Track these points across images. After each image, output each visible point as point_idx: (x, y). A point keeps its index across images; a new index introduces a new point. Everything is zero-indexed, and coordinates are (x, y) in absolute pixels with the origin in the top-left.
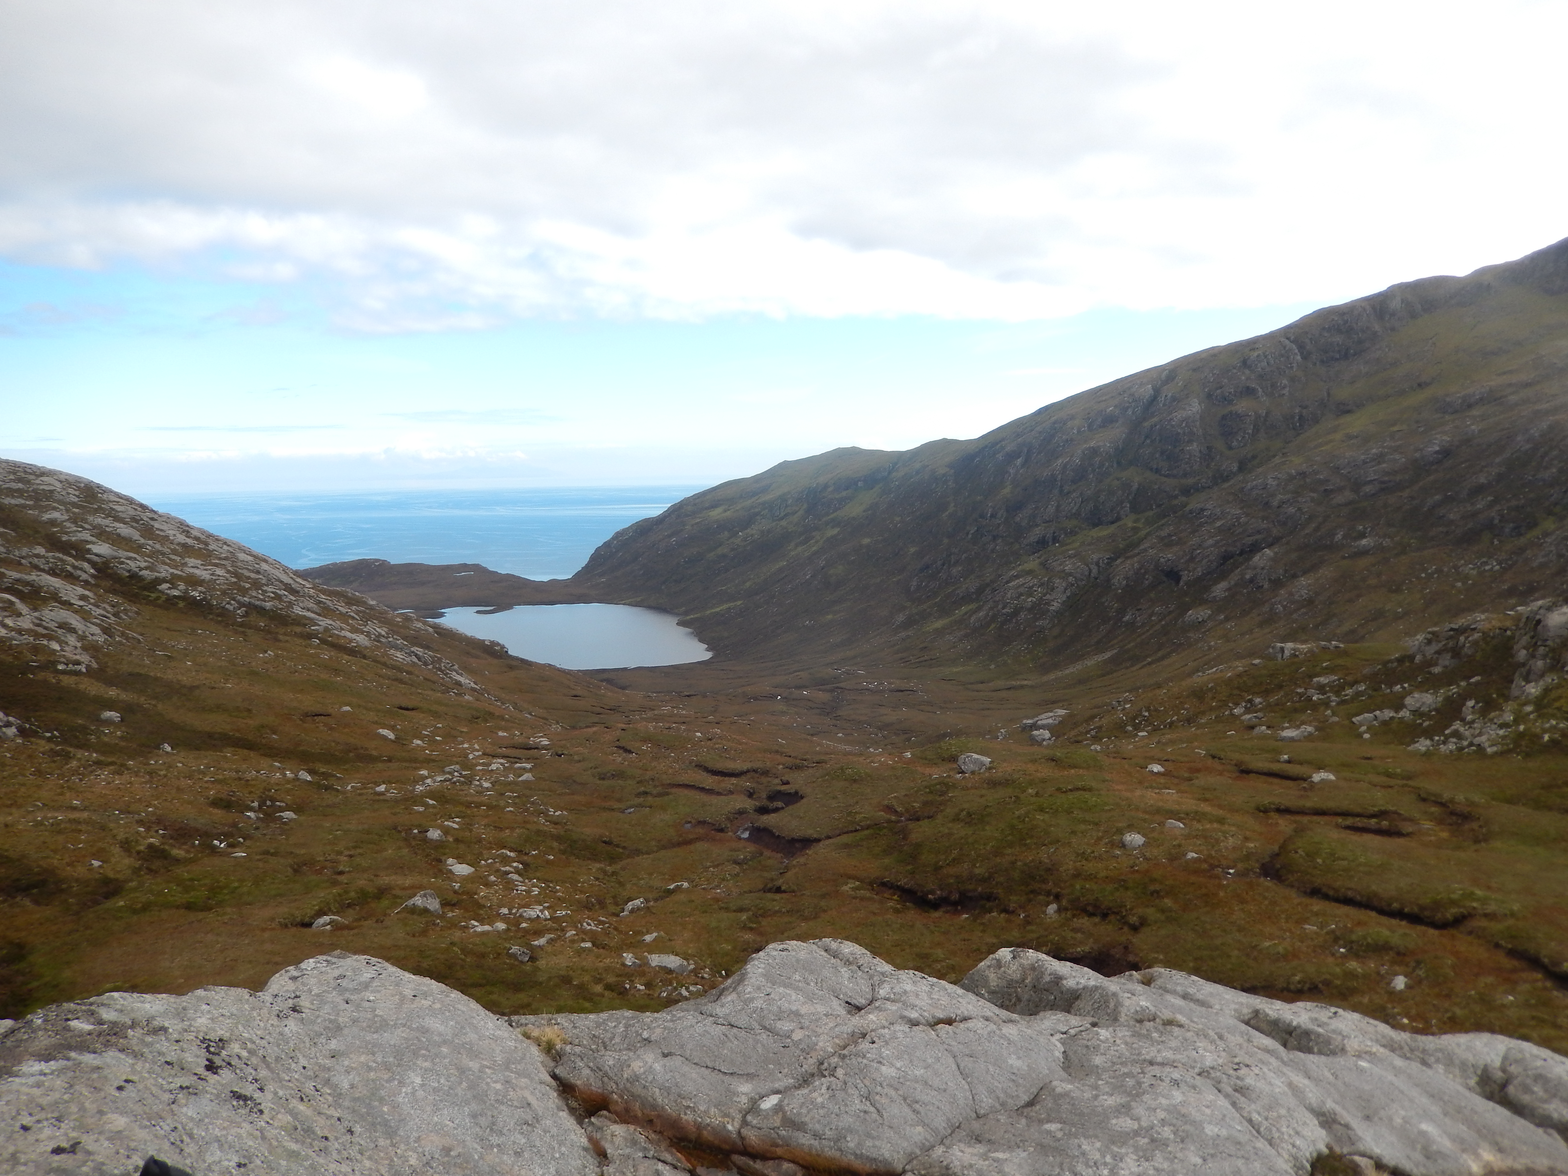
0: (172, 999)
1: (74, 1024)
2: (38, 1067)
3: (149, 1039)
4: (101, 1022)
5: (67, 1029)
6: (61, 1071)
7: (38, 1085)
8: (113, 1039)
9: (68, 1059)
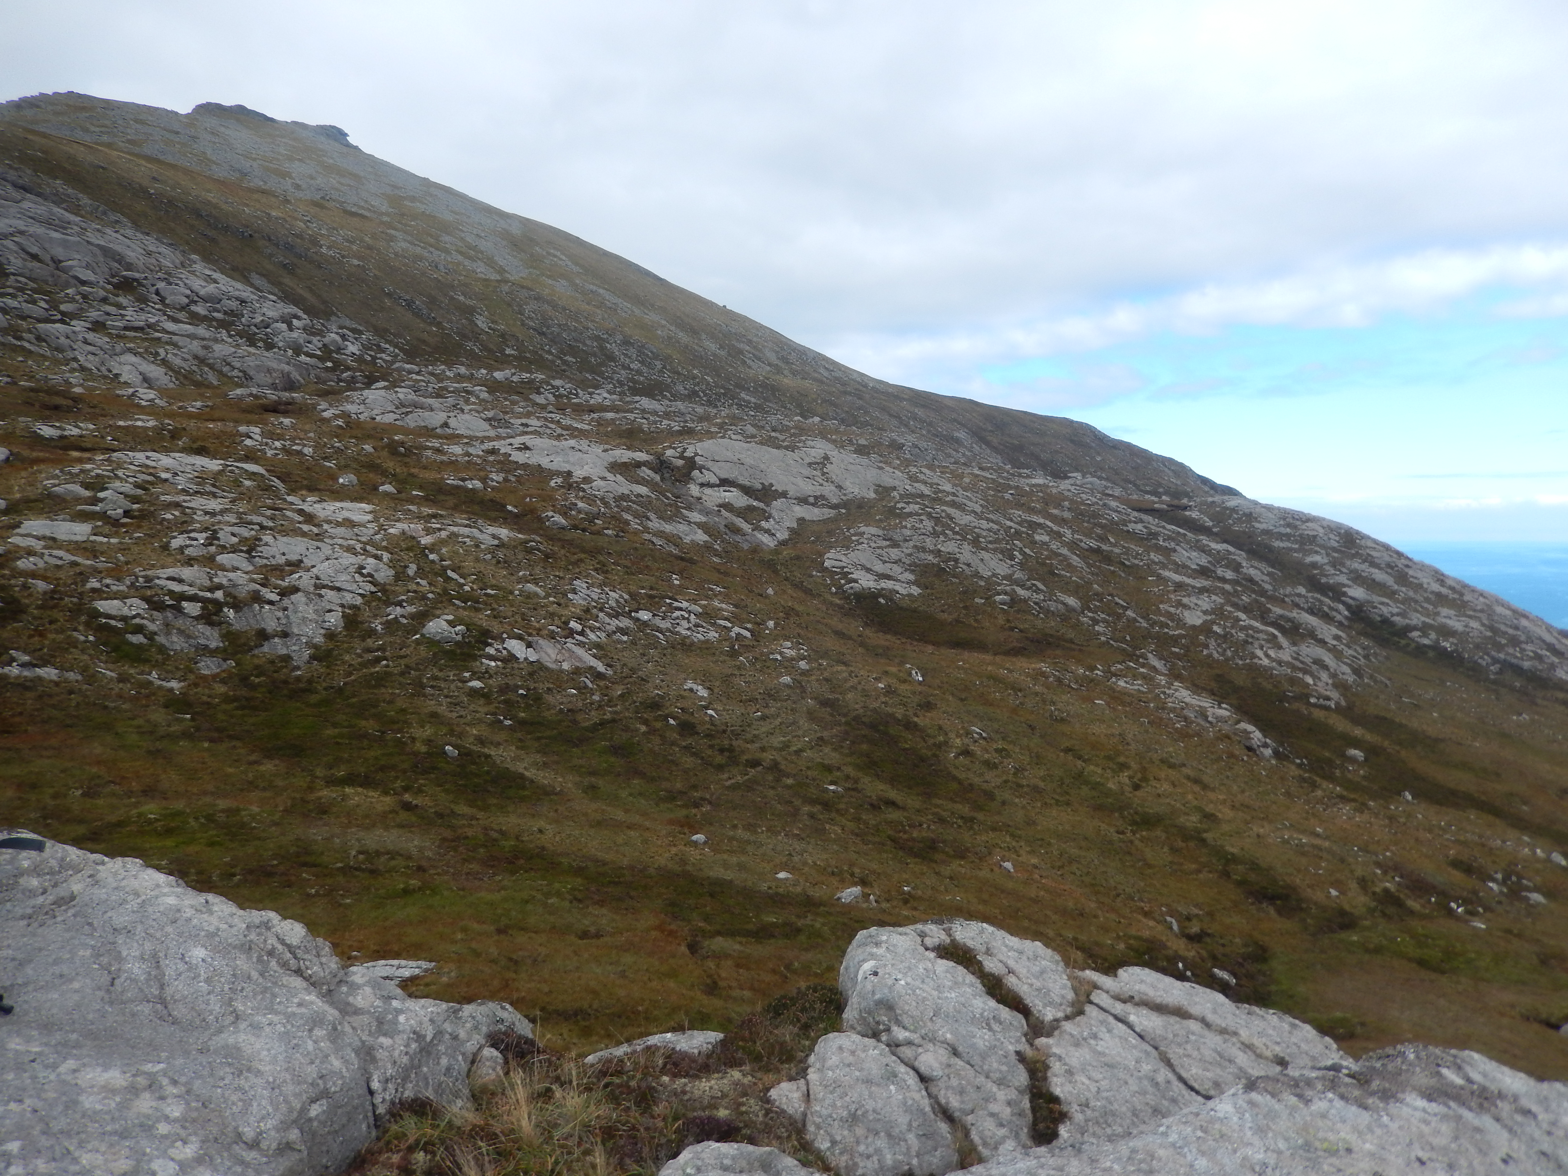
0: (1532, 1082)
1: (1445, 1071)
2: (1421, 1103)
3: (1519, 1118)
4: (1469, 1081)
5: (1438, 1074)
6: (1444, 1118)
7: (1427, 1123)
8: (1486, 1105)
9: (1449, 1107)
